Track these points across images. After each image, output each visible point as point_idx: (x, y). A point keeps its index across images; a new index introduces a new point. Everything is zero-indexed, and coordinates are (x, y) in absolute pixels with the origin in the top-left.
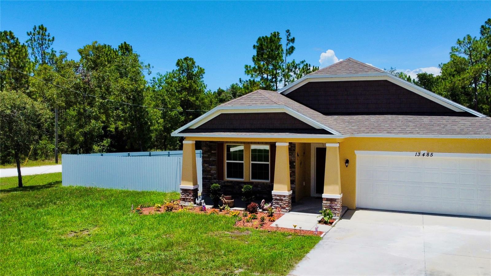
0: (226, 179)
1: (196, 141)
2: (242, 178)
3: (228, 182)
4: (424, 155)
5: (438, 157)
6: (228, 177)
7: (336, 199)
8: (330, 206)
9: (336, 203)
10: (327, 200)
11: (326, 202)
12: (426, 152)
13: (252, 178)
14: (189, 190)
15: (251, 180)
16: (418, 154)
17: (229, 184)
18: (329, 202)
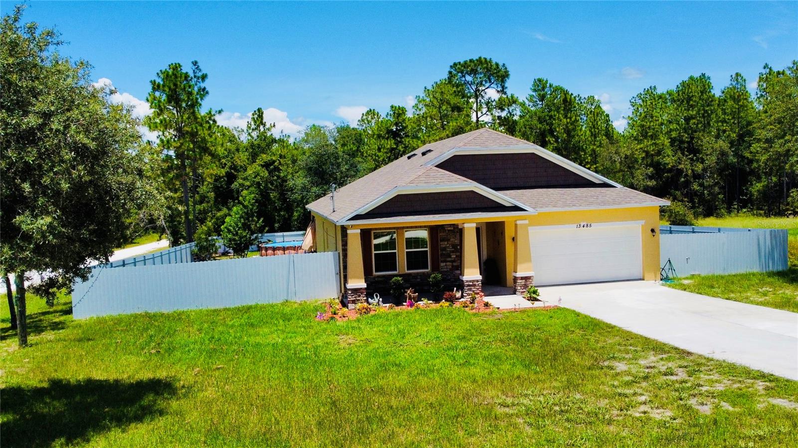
0: (375, 273)
1: (361, 230)
2: (396, 270)
3: (379, 276)
4: (584, 227)
5: (597, 228)
6: (376, 271)
7: (530, 277)
8: (525, 285)
9: (530, 280)
10: (522, 278)
11: (520, 281)
12: (585, 223)
13: (408, 269)
14: (361, 289)
15: (407, 272)
16: (579, 226)
17: (380, 279)
18: (524, 281)
